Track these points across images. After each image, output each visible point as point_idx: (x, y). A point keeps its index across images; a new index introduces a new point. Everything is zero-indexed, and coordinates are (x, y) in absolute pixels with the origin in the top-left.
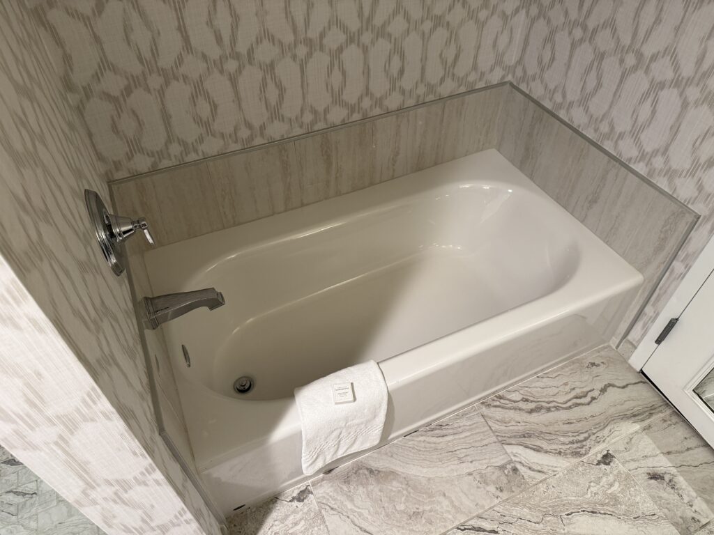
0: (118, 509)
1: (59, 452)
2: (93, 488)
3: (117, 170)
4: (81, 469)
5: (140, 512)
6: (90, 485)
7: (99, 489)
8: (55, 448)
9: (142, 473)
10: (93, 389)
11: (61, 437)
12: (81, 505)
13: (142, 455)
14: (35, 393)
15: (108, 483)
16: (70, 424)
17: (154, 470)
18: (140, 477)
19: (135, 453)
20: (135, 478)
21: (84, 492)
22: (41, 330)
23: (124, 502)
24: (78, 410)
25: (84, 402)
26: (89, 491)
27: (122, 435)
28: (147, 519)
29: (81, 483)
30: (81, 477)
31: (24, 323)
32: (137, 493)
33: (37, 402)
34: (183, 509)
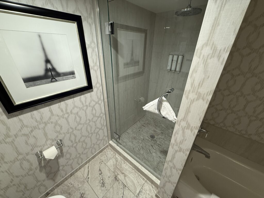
0: (169, 169)
1: (174, 152)
2: (171, 162)
3: (206, 120)
4: (173, 157)
5: (171, 174)
6: (171, 161)
7: (171, 163)
8: (175, 151)
9: (179, 169)
10: (190, 149)
11: (177, 150)
12: (166, 162)
13: (183, 166)
14: (182, 142)
15: (173, 164)
16: (180, 150)
17: (181, 171)
18: (178, 169)
19: (182, 165)
20: (177, 168)
21: (169, 161)
22: (194, 135)
23: (171, 170)
24: (184, 149)
25: (186, 149)
26: (170, 162)
27: (184, 160)
28: (170, 176)
29: (170, 159)
30: (172, 158)
31: (193, 132)
32: (174, 171)
33: (181, 143)
34: (176, 183)
